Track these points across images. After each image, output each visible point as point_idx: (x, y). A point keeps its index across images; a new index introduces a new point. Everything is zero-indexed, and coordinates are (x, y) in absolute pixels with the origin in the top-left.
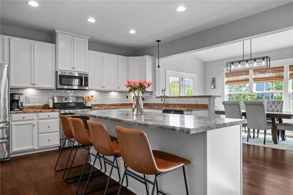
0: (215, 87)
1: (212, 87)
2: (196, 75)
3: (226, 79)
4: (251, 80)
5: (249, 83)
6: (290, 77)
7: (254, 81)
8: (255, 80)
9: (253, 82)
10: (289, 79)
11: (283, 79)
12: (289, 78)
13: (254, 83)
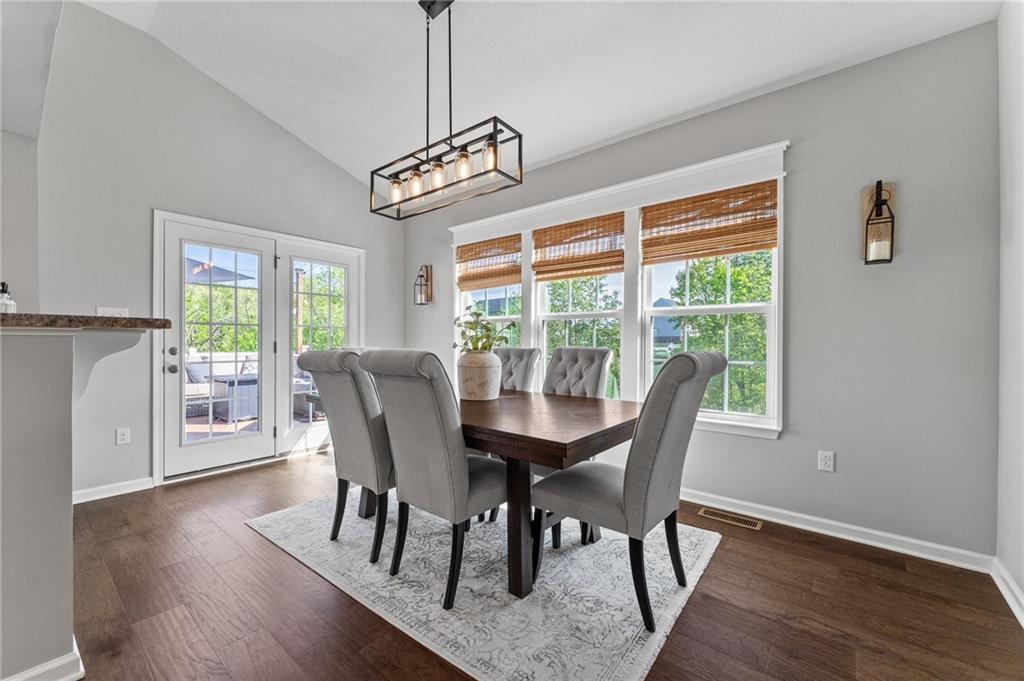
0: (430, 298)
1: (421, 298)
2: (363, 251)
3: (459, 270)
4: (527, 272)
5: (520, 282)
6: (645, 253)
7: (538, 273)
8: (541, 268)
9: (534, 278)
10: (643, 264)
11: (622, 262)
12: (641, 260)
13: (538, 280)
